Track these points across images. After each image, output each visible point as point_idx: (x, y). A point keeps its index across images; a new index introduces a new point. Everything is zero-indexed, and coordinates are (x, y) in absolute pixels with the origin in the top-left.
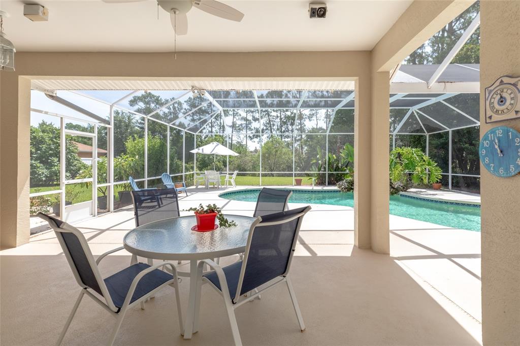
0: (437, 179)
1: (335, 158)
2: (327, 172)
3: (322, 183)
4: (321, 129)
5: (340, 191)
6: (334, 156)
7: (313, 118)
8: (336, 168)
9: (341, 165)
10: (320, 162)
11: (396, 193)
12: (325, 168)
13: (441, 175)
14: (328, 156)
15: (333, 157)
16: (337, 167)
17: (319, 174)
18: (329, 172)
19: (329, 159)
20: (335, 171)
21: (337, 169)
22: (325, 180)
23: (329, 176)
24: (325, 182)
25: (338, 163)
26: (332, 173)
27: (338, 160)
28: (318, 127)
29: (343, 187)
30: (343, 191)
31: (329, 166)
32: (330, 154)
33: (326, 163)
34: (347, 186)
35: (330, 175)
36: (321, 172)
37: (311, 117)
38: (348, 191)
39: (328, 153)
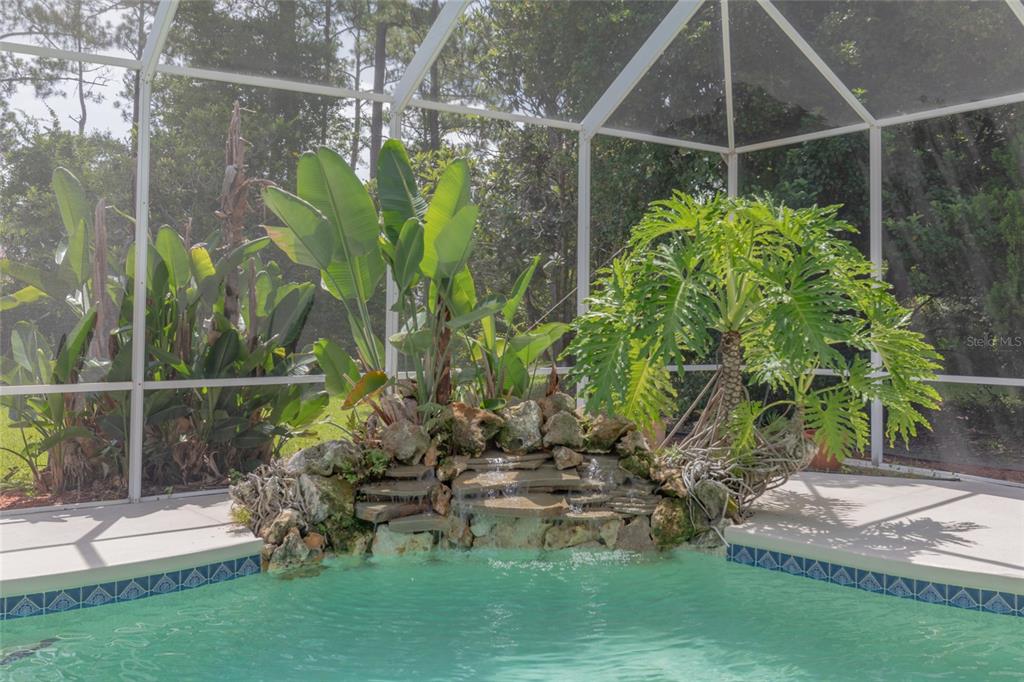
0: (917, 417)
1: (207, 266)
2: (137, 386)
3: (94, 473)
4: (102, 143)
5: (259, 562)
6: (201, 253)
7: (57, 87)
8: (216, 346)
9: (254, 321)
10: (77, 299)
11: (692, 537)
12: (118, 350)
13: (934, 385)
14: (152, 252)
15: (193, 265)
16: (225, 337)
17: (69, 400)
18: (159, 384)
19: (160, 273)
20: (210, 369)
21: (224, 355)
22: (124, 452)
23: (150, 417)
24: (122, 470)
25: (229, 314)
26: (186, 393)
27: (227, 289)
28: (88, 132)
29: (286, 515)
30: (289, 554)
31: (151, 337)
32: (165, 234)
33: (126, 312)
34: (319, 509)
35: (161, 410)
36: (83, 387)
37: (52, 79)
38: (329, 546)
39: (154, 229)
